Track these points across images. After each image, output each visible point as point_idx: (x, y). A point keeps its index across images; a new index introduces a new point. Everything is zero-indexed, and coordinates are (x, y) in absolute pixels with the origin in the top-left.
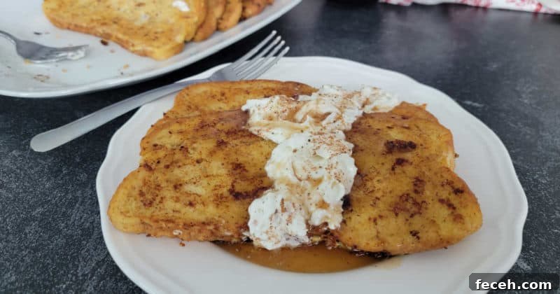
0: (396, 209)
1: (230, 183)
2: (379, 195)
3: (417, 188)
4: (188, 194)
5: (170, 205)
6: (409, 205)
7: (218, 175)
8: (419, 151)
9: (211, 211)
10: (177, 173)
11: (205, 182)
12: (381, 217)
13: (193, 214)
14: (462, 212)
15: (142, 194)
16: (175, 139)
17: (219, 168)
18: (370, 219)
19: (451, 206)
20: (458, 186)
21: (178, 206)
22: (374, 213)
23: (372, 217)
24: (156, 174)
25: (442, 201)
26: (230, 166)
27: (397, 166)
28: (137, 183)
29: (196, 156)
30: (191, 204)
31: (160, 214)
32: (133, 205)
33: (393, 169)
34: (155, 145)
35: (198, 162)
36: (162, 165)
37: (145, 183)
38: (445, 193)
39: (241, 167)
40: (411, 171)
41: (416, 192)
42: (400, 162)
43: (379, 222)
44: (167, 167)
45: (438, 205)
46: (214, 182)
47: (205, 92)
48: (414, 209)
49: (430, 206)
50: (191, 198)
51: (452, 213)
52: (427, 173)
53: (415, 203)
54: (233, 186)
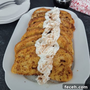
0: (59, 74)
1: (32, 65)
2: (56, 71)
4: (24, 68)
5: (22, 70)
6: (61, 74)
7: (30, 64)
9: (28, 71)
10: (23, 64)
11: (27, 65)
12: (56, 75)
13: (25, 72)
14: (69, 77)
15: (17, 68)
16: (22, 55)
17: (30, 62)
18: (54, 75)
19: (67, 75)
20: (70, 72)
21: (23, 70)
25: (66, 74)
26: (32, 62)
28: (16, 66)
29: (26, 59)
30: (25, 70)
31: (20, 72)
32: (15, 70)
33: (60, 66)
34: (19, 56)
35: (27, 60)
36: (20, 62)
37: (17, 66)
38: (67, 73)
39: (34, 63)
40: (63, 67)
41: (63, 71)
42: (62, 65)
44: (21, 62)
45: (65, 75)
50: (25, 69)
51: (67, 77)
52: (66, 68)
54: (32, 66)
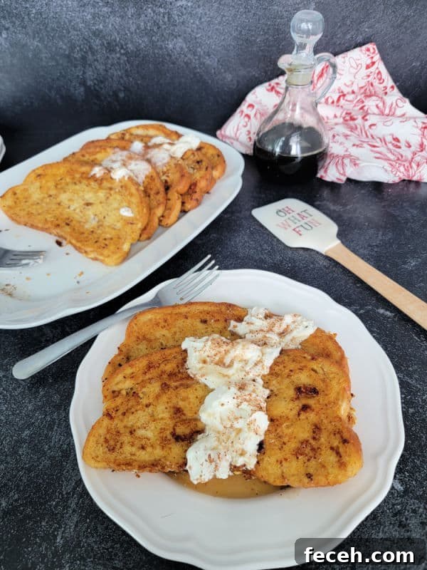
0: (297, 453)
1: (172, 426)
2: (285, 440)
3: (315, 435)
4: (140, 438)
5: (128, 449)
6: (308, 450)
7: (162, 419)
8: (321, 398)
9: (158, 453)
10: (131, 420)
11: (152, 425)
12: (286, 460)
13: (144, 456)
14: (345, 459)
15: (106, 441)
16: (128, 384)
17: (163, 412)
18: (277, 461)
19: (338, 453)
20: (346, 435)
21: (134, 449)
22: (280, 455)
23: (279, 459)
24: (116, 421)
25: (332, 448)
26: (172, 410)
27: (302, 412)
28: (102, 431)
29: (145, 401)
30: (143, 448)
31: (121, 458)
32: (101, 450)
33: (299, 415)
34: (114, 392)
35: (147, 406)
36: (120, 413)
37: (108, 431)
38: (336, 442)
39: (180, 412)
40: (312, 417)
41: (314, 438)
42: (305, 408)
43: (284, 463)
44: (124, 414)
45: (329, 452)
46: (160, 425)
47: (150, 320)
48: (311, 454)
49: (322, 452)
50: (143, 442)
51: (339, 461)
52: (325, 421)
53: (313, 449)
54: (174, 429)
